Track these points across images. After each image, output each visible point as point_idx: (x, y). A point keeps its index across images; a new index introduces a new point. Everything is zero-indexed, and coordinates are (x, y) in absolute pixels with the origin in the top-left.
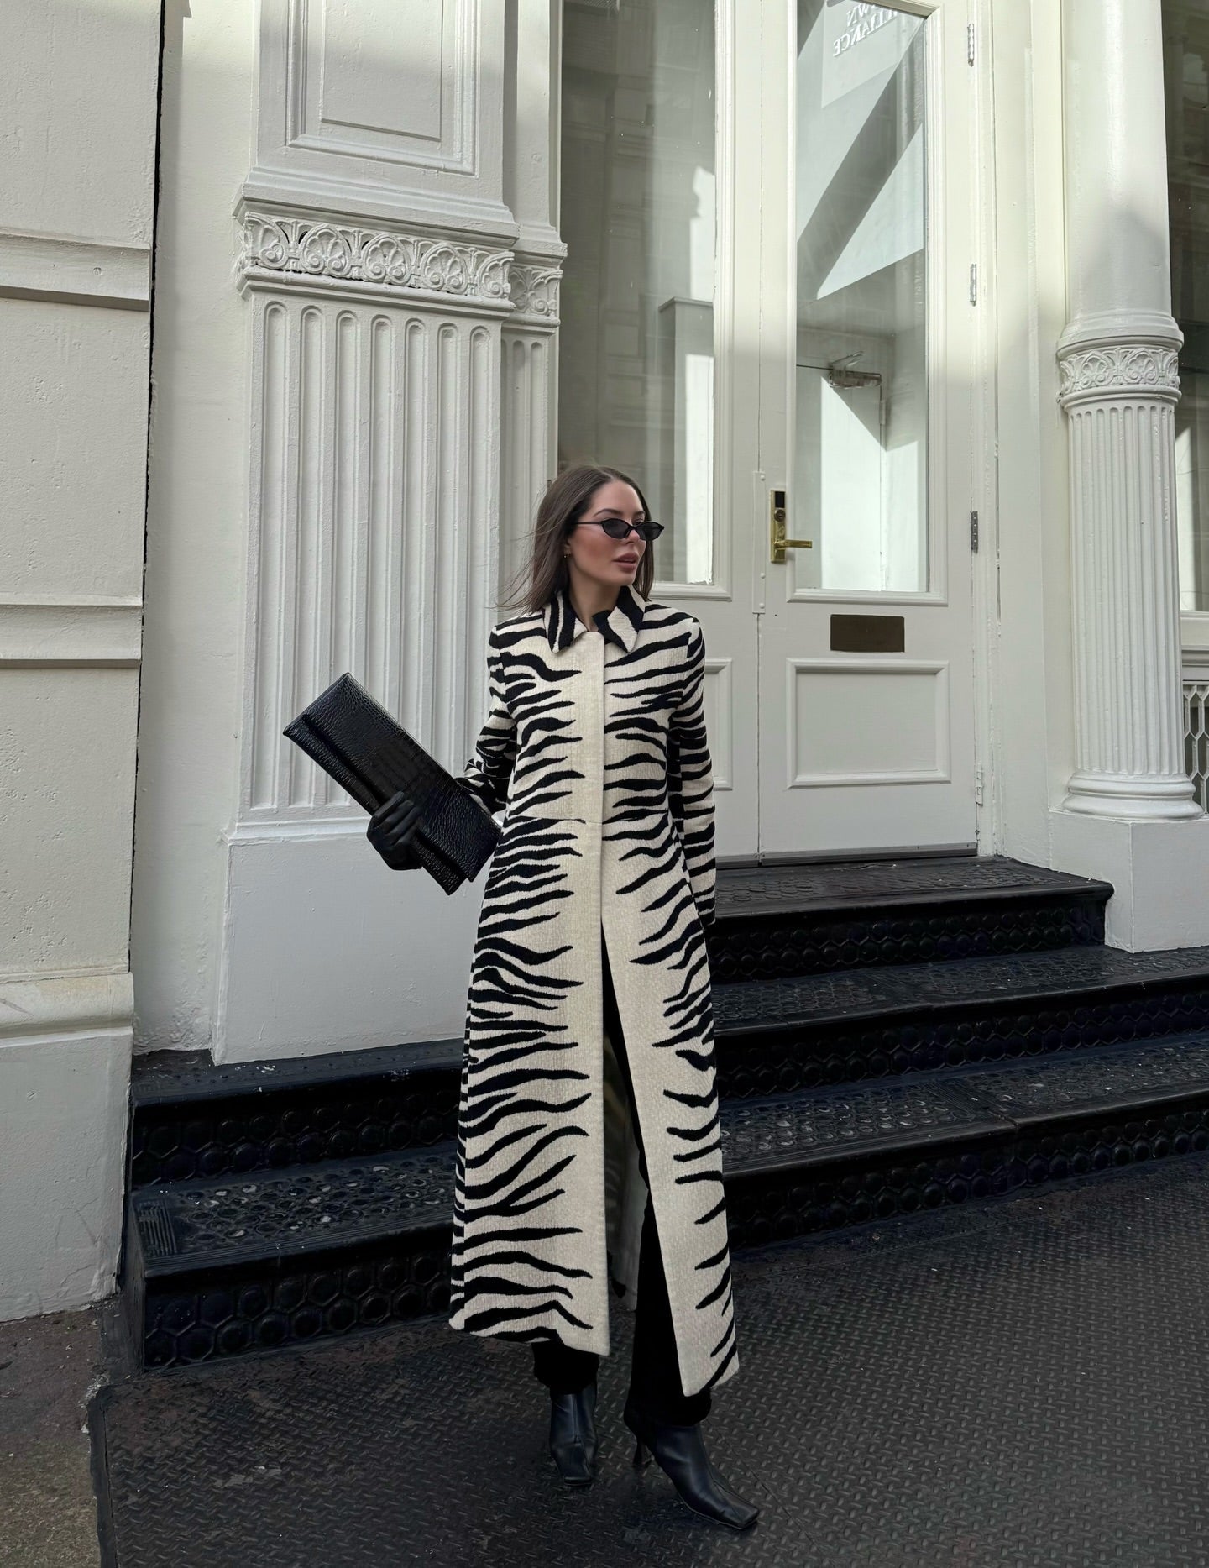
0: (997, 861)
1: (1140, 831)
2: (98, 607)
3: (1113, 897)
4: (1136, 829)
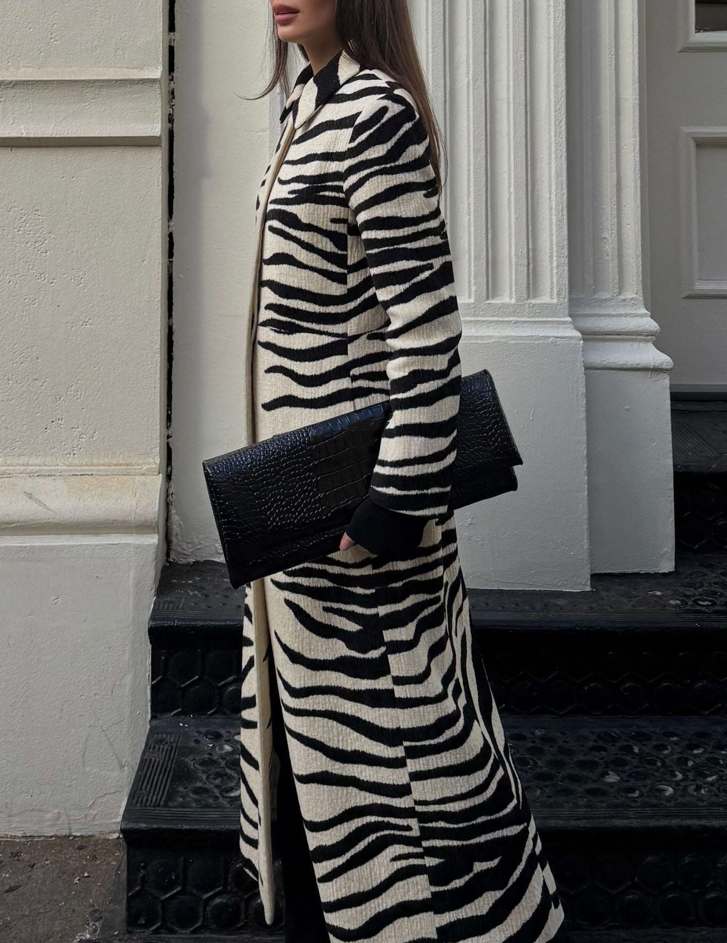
2: (117, 81)
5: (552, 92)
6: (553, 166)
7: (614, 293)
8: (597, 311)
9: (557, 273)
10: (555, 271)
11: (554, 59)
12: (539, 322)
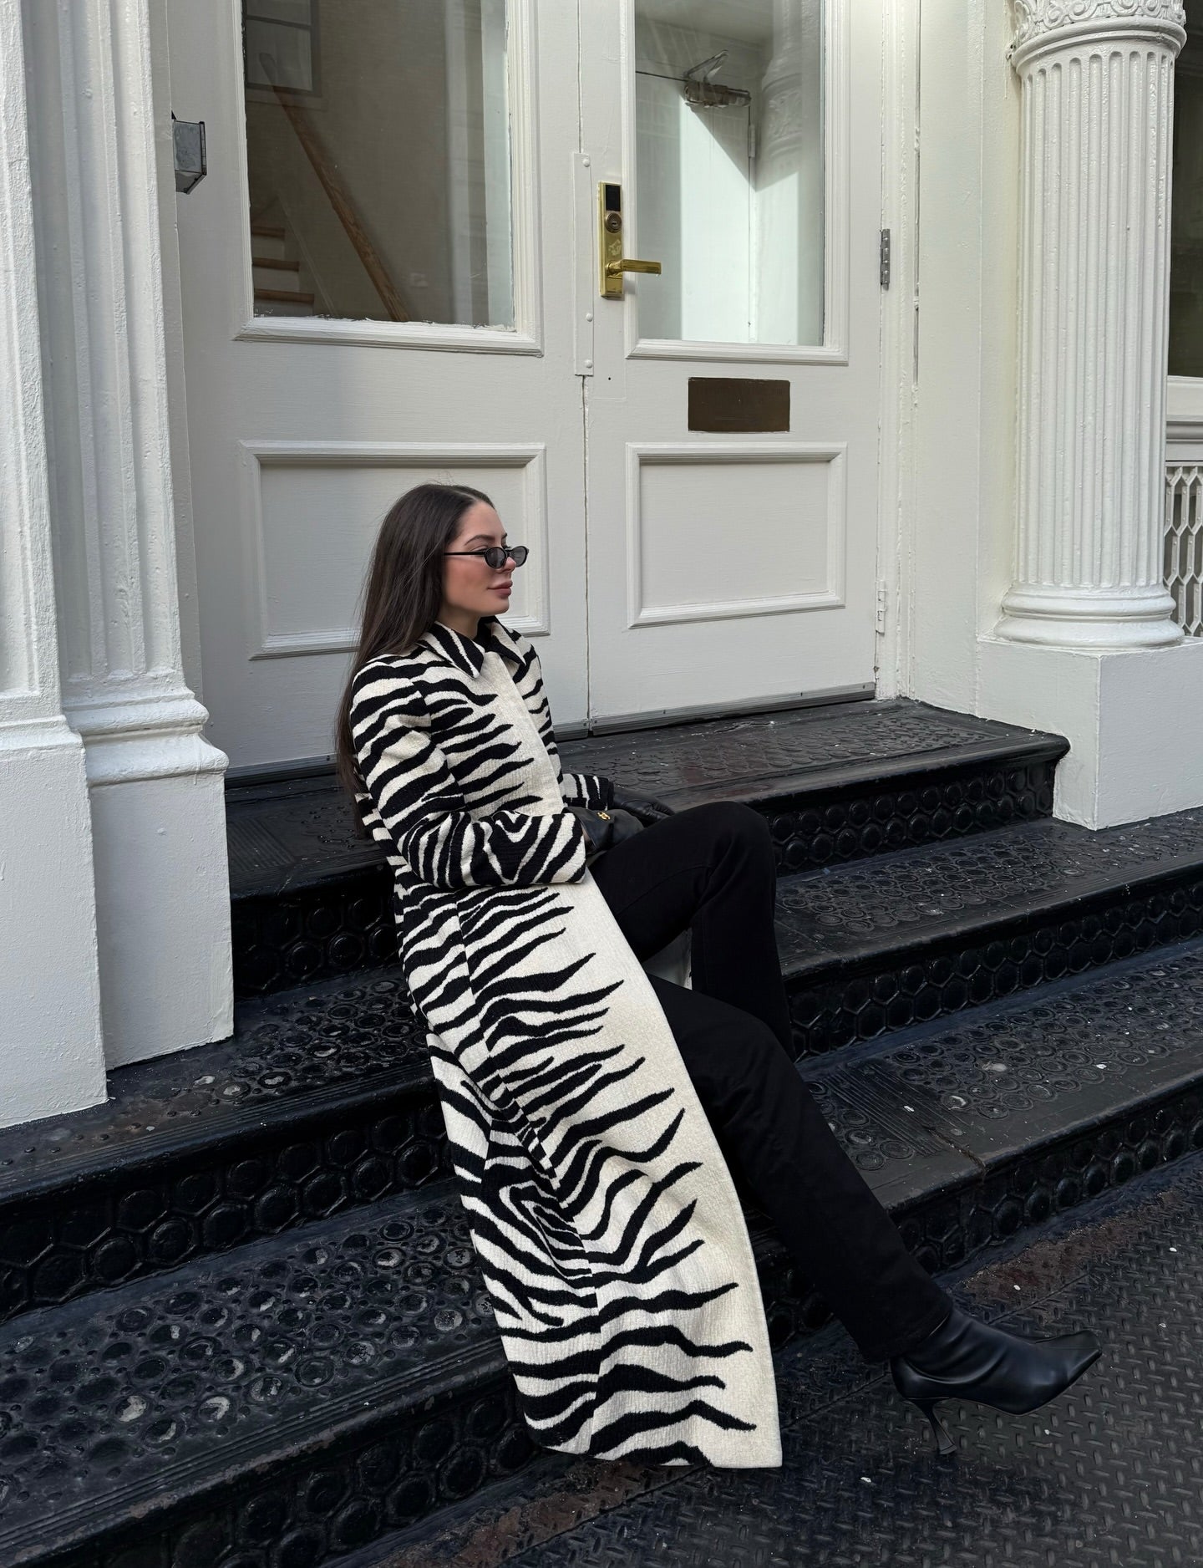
0: (901, 705)
1: (1111, 666)
3: (1068, 755)
4: (1107, 664)
5: (17, 361)
6: (25, 480)
7: (139, 670)
8: (111, 698)
9: (38, 650)
10: (35, 647)
11: (18, 306)
12: (10, 727)
